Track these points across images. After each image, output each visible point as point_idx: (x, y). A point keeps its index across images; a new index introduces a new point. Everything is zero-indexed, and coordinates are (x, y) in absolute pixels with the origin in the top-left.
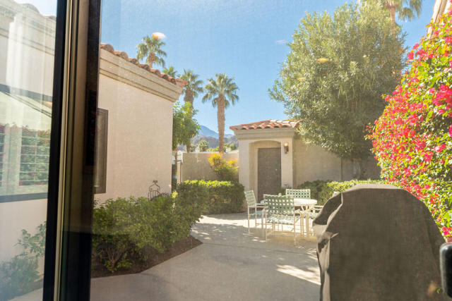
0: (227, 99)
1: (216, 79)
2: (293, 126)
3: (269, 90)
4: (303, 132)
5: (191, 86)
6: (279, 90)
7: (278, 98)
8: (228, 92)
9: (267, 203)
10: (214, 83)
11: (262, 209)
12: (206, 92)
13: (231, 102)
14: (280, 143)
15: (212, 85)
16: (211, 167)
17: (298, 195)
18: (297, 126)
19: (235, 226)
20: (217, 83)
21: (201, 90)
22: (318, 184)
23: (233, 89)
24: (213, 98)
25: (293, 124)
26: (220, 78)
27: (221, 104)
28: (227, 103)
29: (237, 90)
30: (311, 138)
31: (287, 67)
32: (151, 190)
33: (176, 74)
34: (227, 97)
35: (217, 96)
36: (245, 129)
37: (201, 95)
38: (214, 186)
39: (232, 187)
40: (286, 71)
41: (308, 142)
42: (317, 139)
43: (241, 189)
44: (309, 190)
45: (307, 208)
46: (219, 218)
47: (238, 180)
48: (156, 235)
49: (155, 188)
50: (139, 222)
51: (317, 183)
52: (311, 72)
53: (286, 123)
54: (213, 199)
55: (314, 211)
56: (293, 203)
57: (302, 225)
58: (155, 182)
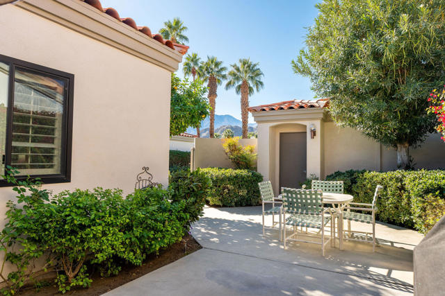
0: (251, 86)
1: (239, 65)
2: (322, 106)
3: (293, 62)
4: (334, 110)
5: (215, 73)
6: (305, 61)
7: (304, 71)
8: (252, 78)
9: (286, 199)
10: (238, 70)
11: (280, 205)
12: (230, 78)
13: (255, 89)
14: (306, 126)
15: (236, 71)
16: (226, 154)
17: (327, 189)
18: (327, 105)
19: (251, 223)
20: (241, 69)
21: (224, 77)
22: (352, 175)
23: (258, 75)
24: (236, 85)
25: (323, 103)
26: (244, 64)
27: (245, 90)
28: (251, 90)
29: (262, 76)
30: (344, 119)
31: (315, 33)
32: (139, 180)
33: (200, 61)
34: (251, 84)
35: (241, 83)
36: (264, 110)
37: (225, 82)
38: (228, 175)
39: (248, 177)
40: (314, 38)
41: (339, 124)
42: (352, 120)
43: (259, 178)
44: (342, 182)
45: (339, 205)
46: (232, 212)
47: (256, 169)
48: (127, 242)
49: (145, 176)
50: (100, 224)
51: (351, 173)
52: (346, 35)
53: (313, 101)
54: (226, 190)
55: (348, 210)
56: (322, 200)
57: (332, 227)
58: (146, 169)
